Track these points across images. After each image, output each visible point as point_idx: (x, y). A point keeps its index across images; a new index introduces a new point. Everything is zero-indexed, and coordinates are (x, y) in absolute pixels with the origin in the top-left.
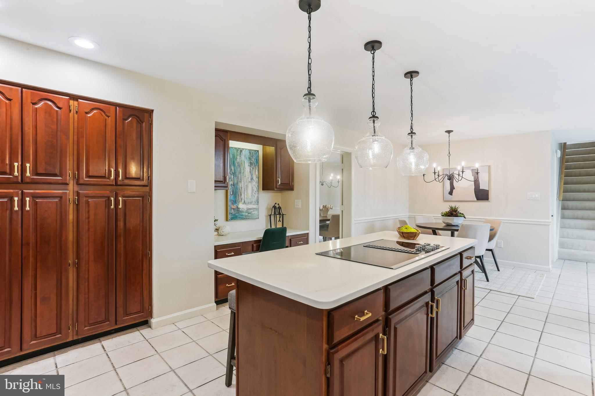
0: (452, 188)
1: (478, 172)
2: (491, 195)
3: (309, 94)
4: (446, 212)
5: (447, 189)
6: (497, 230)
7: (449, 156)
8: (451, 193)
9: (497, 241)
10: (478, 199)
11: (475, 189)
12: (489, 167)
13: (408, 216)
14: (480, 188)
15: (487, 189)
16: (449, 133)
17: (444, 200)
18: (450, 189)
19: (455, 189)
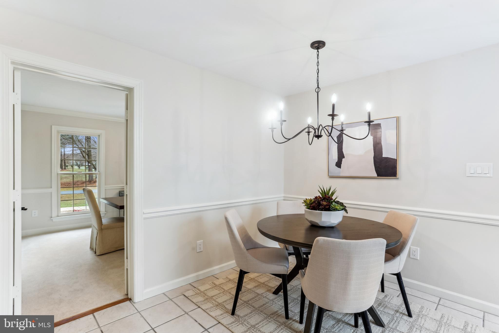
0: (341, 156)
1: (371, 120)
2: (401, 168)
4: (311, 200)
5: (334, 158)
6: (409, 237)
7: (318, 93)
8: (339, 165)
9: (410, 247)
10: (378, 175)
11: (374, 157)
12: (398, 119)
13: (283, 198)
14: (383, 157)
15: (393, 156)
16: (318, 48)
17: (329, 176)
18: (338, 158)
19: (344, 157)
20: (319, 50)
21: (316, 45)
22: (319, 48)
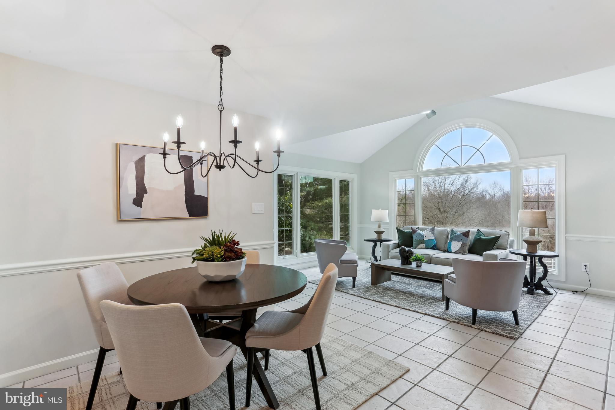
0: (141, 190)
5: (130, 193)
7: (221, 111)
8: (138, 202)
10: (191, 215)
11: (186, 195)
14: (195, 194)
15: (206, 196)
16: (221, 55)
17: (121, 220)
18: (137, 193)
19: (147, 193)
20: (223, 58)
21: (218, 50)
22: (223, 55)
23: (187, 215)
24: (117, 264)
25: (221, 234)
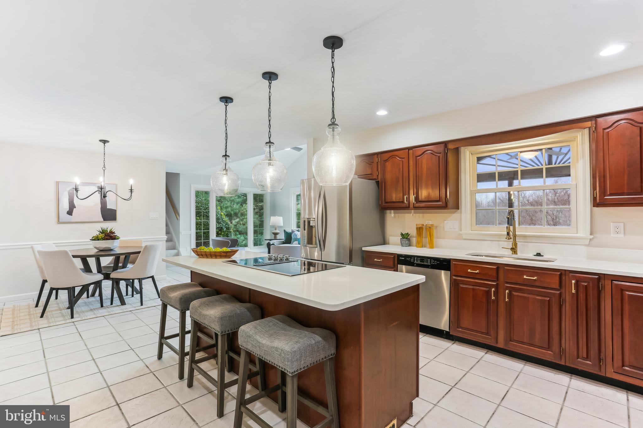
0: (72, 207)
2: (118, 215)
3: (333, 124)
5: (65, 208)
7: (104, 170)
8: (70, 213)
10: (104, 220)
11: (101, 208)
12: (116, 186)
14: (108, 208)
15: (114, 208)
17: (59, 222)
18: (69, 208)
19: (76, 208)
21: (102, 142)
23: (102, 220)
24: (56, 246)
25: (107, 229)
